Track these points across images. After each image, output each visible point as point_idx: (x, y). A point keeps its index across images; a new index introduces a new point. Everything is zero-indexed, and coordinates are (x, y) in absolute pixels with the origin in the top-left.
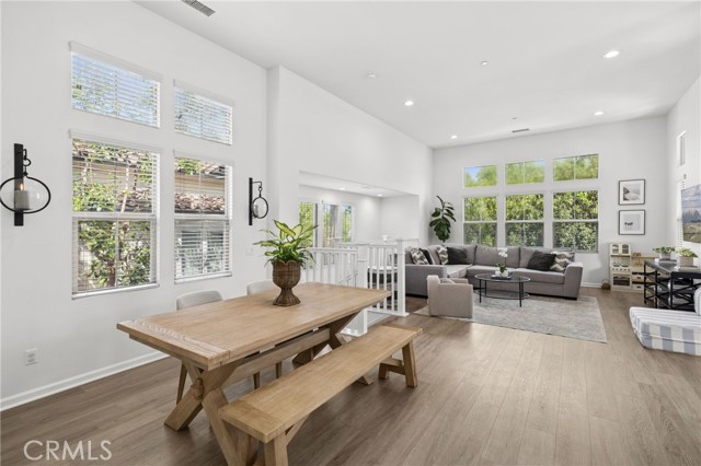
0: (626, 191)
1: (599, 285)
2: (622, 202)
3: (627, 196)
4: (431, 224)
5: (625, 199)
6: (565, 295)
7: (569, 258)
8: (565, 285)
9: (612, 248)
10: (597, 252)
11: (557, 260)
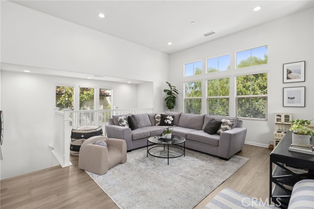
0: (289, 72)
1: (267, 146)
2: (286, 80)
3: (290, 76)
4: (166, 99)
5: (288, 78)
6: (219, 155)
7: (230, 125)
8: (219, 148)
9: (276, 117)
10: (267, 120)
11: (222, 126)
